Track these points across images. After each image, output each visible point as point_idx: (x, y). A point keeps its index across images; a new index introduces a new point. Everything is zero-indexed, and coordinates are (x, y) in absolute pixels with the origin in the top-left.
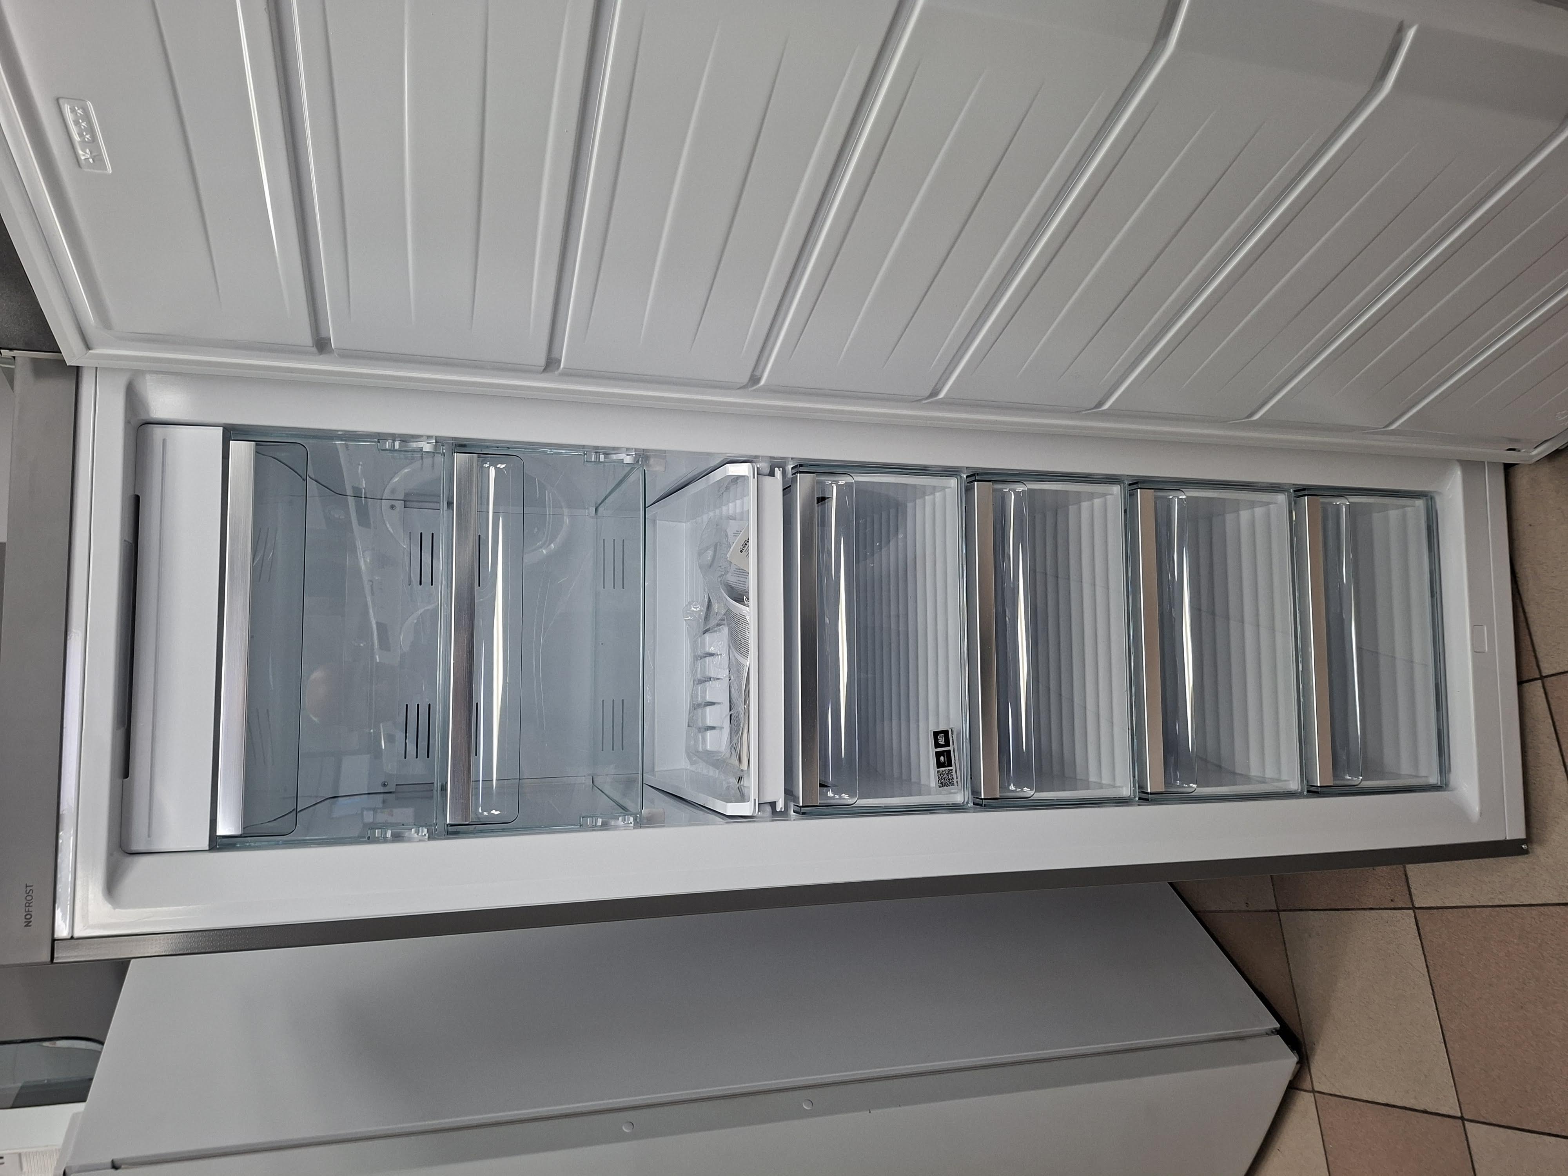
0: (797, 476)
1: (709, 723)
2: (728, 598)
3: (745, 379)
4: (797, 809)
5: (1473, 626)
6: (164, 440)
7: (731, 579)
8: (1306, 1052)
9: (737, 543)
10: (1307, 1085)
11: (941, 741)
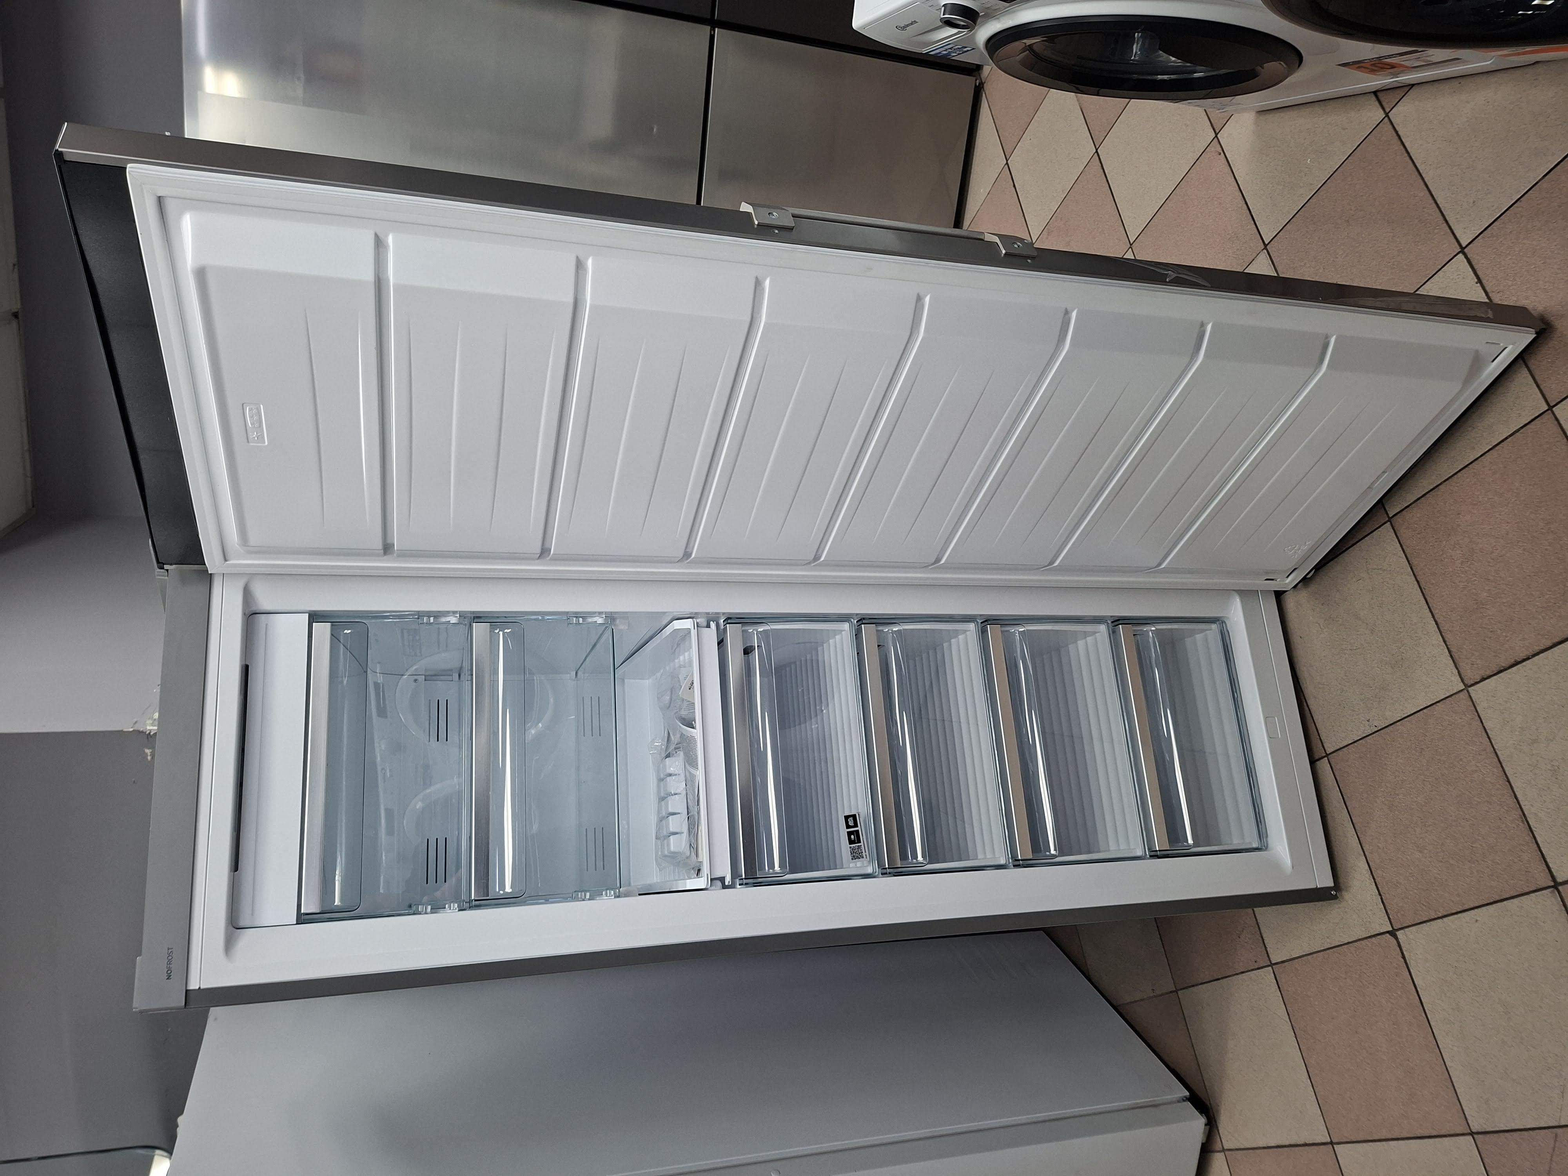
0: (726, 627)
1: (672, 830)
2: (681, 725)
3: (680, 554)
4: (741, 882)
5: (1266, 718)
6: (266, 625)
7: (684, 713)
8: (1214, 1115)
9: (685, 684)
10: (1218, 1146)
11: (851, 823)
